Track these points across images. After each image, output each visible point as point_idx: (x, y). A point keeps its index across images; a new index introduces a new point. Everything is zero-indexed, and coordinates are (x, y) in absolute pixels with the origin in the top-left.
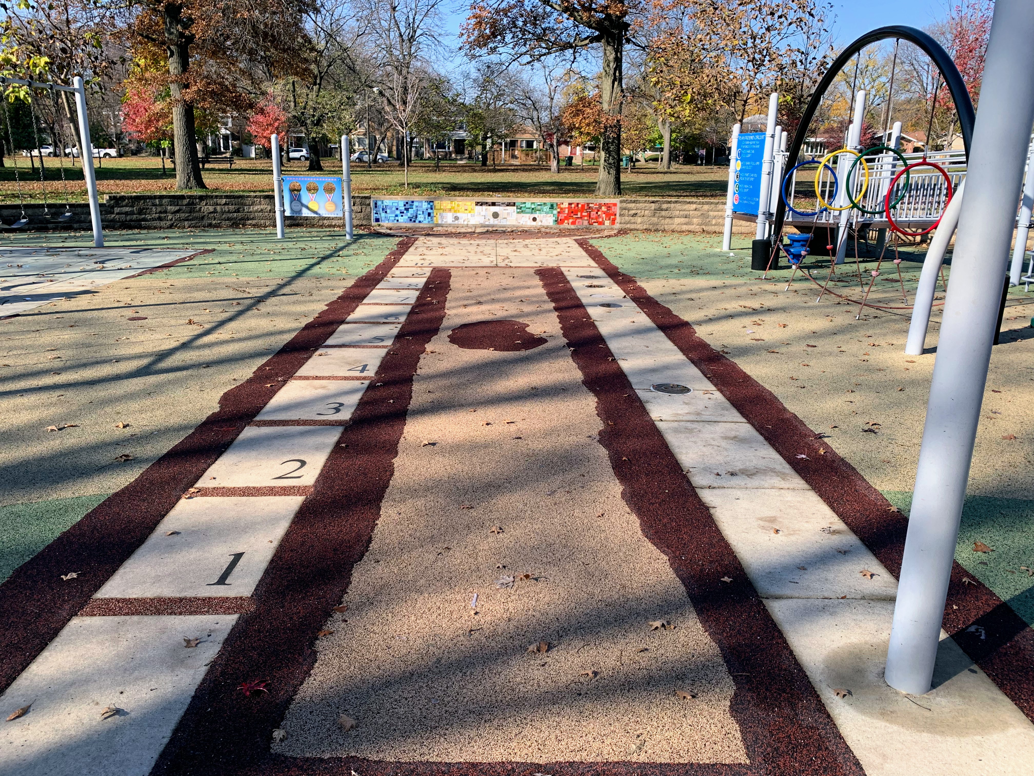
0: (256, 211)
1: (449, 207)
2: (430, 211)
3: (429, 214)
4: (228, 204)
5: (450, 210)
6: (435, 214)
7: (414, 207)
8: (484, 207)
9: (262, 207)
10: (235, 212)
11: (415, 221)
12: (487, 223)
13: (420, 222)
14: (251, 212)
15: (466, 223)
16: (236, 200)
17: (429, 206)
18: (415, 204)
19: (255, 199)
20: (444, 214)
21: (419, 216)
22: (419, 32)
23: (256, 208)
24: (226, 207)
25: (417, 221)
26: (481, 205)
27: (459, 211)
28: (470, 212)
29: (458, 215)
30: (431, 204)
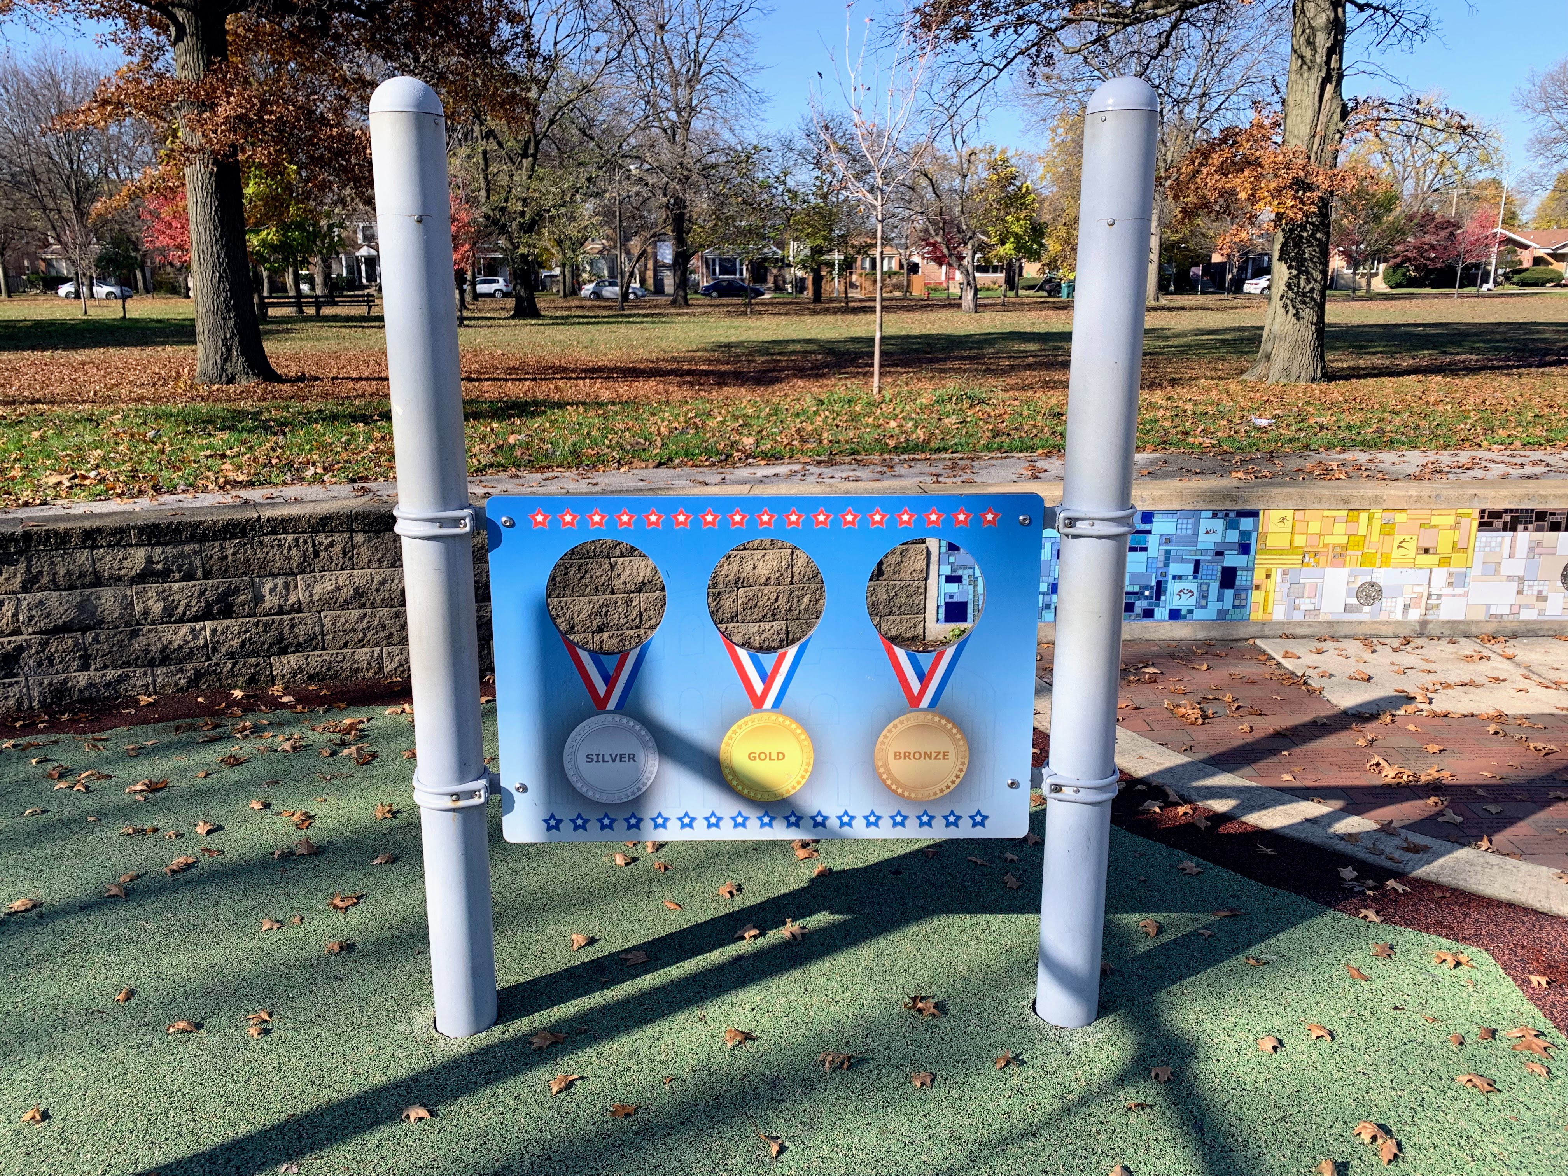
0: (329, 602)
1: (1339, 535)
2: (1232, 559)
3: (1228, 578)
4: (164, 576)
5: (1340, 555)
6: (1259, 574)
7: (1153, 542)
8: (1524, 537)
9: (360, 576)
10: (205, 615)
11: (1148, 614)
12: (1528, 615)
13: (1175, 615)
14: (298, 608)
15: (1415, 615)
16: (214, 549)
17: (1233, 536)
18: (1160, 526)
19: (323, 539)
20: (1308, 576)
21: (1174, 587)
22: (705, 68)
23: (325, 585)
24: (153, 589)
25: (1161, 613)
26: (1511, 527)
27: (1386, 560)
28: (1445, 562)
29: (1381, 576)
30: (1246, 524)
